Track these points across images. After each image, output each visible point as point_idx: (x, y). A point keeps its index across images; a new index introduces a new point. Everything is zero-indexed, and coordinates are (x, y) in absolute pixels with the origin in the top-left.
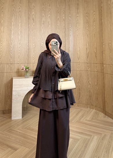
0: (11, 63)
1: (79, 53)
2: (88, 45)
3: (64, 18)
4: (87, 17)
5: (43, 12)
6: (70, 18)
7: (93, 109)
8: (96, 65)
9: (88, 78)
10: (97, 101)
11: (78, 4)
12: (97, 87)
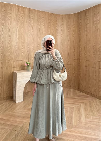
0: (17, 60)
1: (62, 52)
2: (69, 47)
3: (53, 27)
4: (68, 28)
5: (39, 22)
6: (57, 28)
7: (71, 89)
8: (74, 60)
9: (68, 69)
10: (74, 83)
11: (62, 18)
12: (74, 75)
